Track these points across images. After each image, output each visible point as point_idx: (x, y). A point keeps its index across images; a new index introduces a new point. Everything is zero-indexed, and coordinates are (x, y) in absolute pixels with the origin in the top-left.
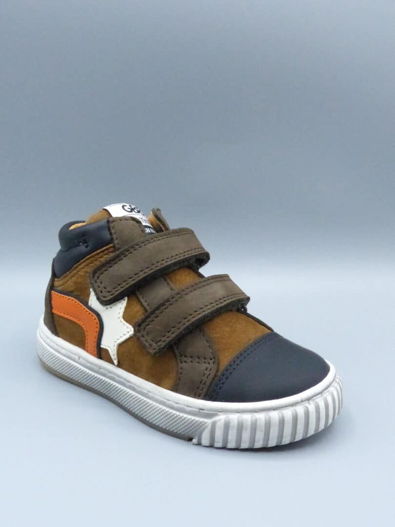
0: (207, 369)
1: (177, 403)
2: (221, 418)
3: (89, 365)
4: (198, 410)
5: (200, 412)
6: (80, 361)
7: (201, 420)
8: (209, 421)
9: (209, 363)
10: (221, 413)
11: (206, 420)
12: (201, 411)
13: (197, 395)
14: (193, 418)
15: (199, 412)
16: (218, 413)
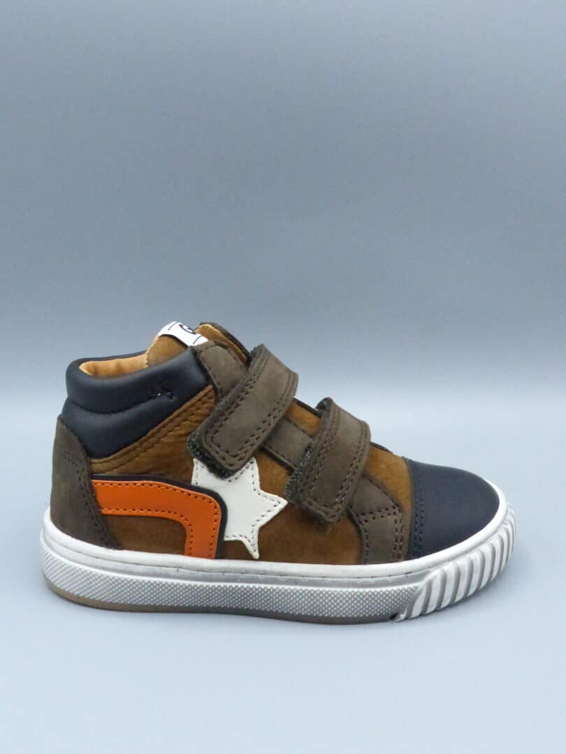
0: (396, 521)
1: (373, 577)
2: (436, 574)
3: (200, 574)
4: (404, 576)
5: (410, 577)
6: (180, 574)
7: (412, 586)
8: (421, 585)
9: (395, 513)
10: (433, 569)
11: (416, 584)
12: (409, 575)
13: (396, 558)
14: (401, 587)
15: (407, 577)
16: (430, 570)
